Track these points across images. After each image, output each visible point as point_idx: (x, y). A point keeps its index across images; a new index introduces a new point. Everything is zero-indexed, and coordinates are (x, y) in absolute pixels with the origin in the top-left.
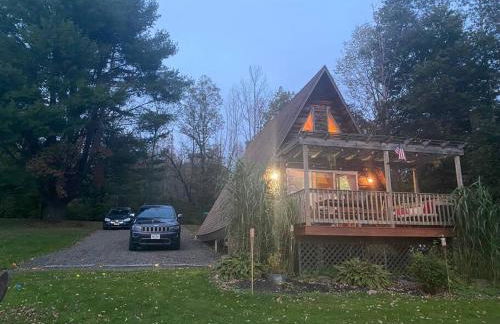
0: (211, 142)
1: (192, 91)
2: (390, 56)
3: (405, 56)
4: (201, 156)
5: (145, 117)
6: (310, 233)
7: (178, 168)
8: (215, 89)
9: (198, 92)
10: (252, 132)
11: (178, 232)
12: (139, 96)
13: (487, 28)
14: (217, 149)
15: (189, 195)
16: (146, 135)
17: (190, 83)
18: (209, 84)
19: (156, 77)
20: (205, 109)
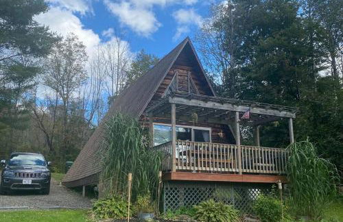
0: (75, 95)
1: (59, 47)
2: (238, 31)
3: (251, 32)
4: (64, 108)
5: (13, 69)
6: (175, 178)
7: (40, 118)
8: (82, 46)
9: (65, 48)
10: (115, 88)
11: (48, 178)
12: (7, 47)
13: (314, 15)
14: (81, 102)
15: (50, 145)
16: (12, 85)
17: (59, 39)
18: (76, 41)
19: (27, 31)
20: (71, 64)
